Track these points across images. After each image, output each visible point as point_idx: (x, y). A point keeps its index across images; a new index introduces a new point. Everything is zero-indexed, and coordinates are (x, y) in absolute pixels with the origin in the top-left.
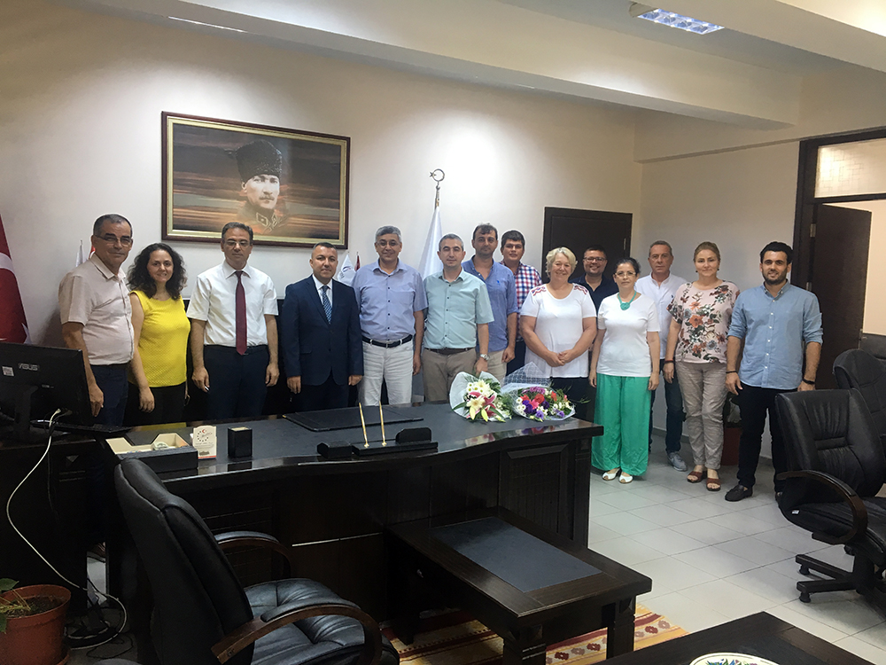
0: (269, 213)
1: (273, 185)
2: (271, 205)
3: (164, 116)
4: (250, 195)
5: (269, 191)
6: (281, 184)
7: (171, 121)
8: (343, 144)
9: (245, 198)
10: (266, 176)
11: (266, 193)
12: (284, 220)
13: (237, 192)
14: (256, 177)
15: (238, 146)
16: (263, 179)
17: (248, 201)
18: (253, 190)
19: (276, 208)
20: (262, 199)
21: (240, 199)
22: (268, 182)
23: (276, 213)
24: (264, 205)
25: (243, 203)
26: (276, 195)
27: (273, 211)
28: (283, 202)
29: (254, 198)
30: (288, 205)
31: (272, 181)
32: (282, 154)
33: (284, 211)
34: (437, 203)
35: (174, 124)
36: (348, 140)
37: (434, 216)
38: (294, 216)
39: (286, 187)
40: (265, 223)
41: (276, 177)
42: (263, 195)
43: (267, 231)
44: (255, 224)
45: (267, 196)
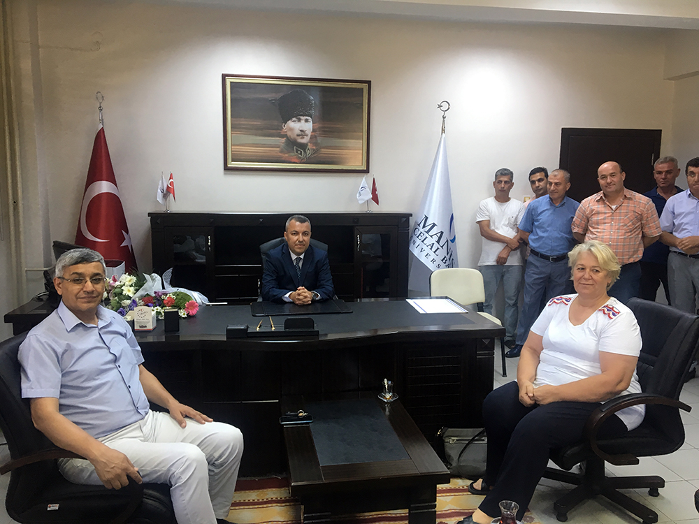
0: (303, 146)
1: (307, 124)
2: (305, 140)
3: (224, 76)
4: (289, 134)
5: (304, 129)
6: (313, 123)
7: (229, 80)
8: (365, 86)
9: (285, 136)
10: (301, 117)
11: (301, 131)
12: (315, 151)
14: (294, 119)
15: (279, 95)
16: (299, 120)
17: (287, 138)
18: (291, 129)
19: (310, 142)
20: (298, 135)
21: (282, 136)
22: (303, 122)
23: (310, 146)
24: (300, 140)
25: (284, 140)
26: (309, 132)
27: (307, 145)
29: (292, 135)
30: (319, 140)
31: (307, 121)
32: (313, 99)
34: (443, 131)
35: (231, 82)
36: (369, 83)
37: (440, 142)
38: (324, 148)
39: (317, 125)
40: (301, 154)
41: (309, 118)
42: (299, 133)
43: (303, 161)
44: (293, 155)
45: (303, 133)
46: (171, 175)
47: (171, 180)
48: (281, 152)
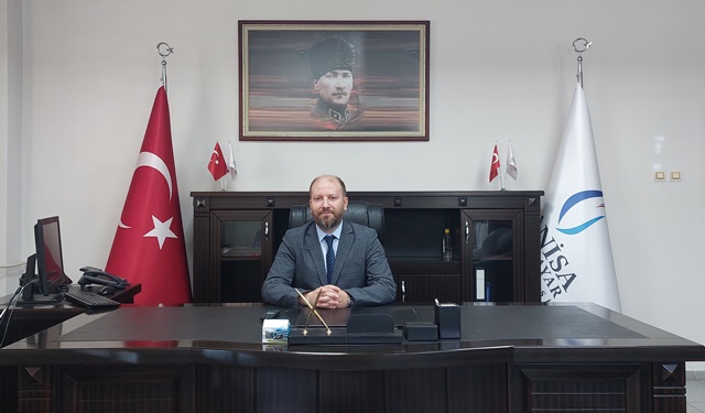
0: (341, 109)
1: (345, 79)
2: (343, 100)
3: (241, 23)
4: (322, 92)
5: (342, 86)
6: (354, 78)
8: (422, 28)
9: (318, 95)
10: (338, 71)
11: (338, 88)
12: (357, 114)
13: (309, 90)
14: (329, 74)
16: (336, 75)
17: (320, 98)
18: (325, 87)
19: (349, 102)
20: (334, 95)
21: (314, 96)
22: (340, 77)
23: (349, 108)
24: (336, 101)
25: (315, 101)
26: (348, 90)
27: (346, 106)
28: (357, 96)
29: (327, 94)
30: (361, 99)
31: (345, 75)
32: (355, 47)
33: (358, 105)
35: (249, 31)
36: (427, 23)
38: (368, 110)
39: (359, 80)
40: (337, 118)
41: (349, 72)
42: (335, 91)
43: (341, 127)
44: (327, 121)
45: (340, 92)
48: (313, 116)
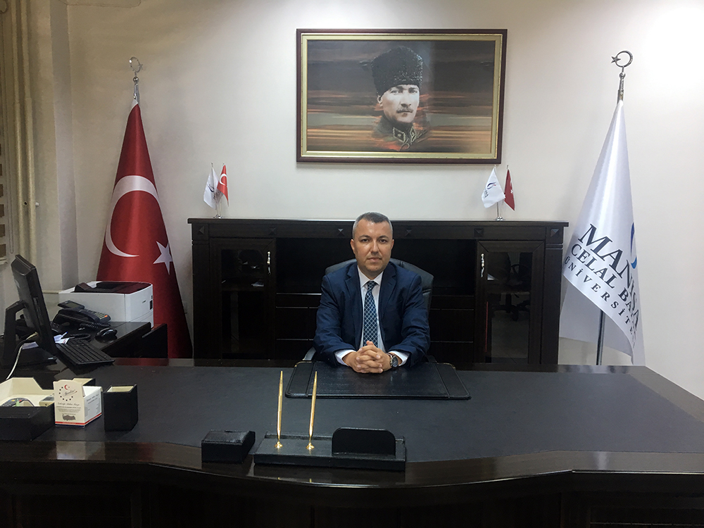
0: (405, 128)
1: (411, 95)
2: (408, 118)
3: (299, 32)
4: (386, 109)
5: (408, 102)
6: (420, 94)
7: (305, 39)
8: (498, 38)
9: (381, 113)
10: (404, 86)
11: (404, 105)
12: (423, 134)
13: (372, 106)
14: (394, 89)
15: (374, 56)
16: (401, 90)
17: (384, 116)
18: (389, 103)
19: (415, 121)
20: (398, 112)
22: (406, 92)
23: (415, 127)
24: (401, 119)
25: (378, 119)
26: (415, 107)
27: (411, 125)
28: (423, 113)
29: (390, 112)
30: (429, 117)
31: (411, 91)
32: (423, 59)
33: (424, 123)
34: (620, 96)
35: (308, 41)
36: (504, 32)
37: (615, 113)
38: (436, 128)
39: (427, 97)
40: (402, 138)
41: (416, 87)
42: (400, 108)
43: (405, 148)
44: (390, 140)
45: (405, 108)
46: (224, 168)
47: (224, 175)
48: (375, 135)
